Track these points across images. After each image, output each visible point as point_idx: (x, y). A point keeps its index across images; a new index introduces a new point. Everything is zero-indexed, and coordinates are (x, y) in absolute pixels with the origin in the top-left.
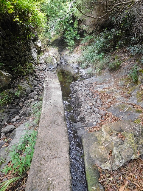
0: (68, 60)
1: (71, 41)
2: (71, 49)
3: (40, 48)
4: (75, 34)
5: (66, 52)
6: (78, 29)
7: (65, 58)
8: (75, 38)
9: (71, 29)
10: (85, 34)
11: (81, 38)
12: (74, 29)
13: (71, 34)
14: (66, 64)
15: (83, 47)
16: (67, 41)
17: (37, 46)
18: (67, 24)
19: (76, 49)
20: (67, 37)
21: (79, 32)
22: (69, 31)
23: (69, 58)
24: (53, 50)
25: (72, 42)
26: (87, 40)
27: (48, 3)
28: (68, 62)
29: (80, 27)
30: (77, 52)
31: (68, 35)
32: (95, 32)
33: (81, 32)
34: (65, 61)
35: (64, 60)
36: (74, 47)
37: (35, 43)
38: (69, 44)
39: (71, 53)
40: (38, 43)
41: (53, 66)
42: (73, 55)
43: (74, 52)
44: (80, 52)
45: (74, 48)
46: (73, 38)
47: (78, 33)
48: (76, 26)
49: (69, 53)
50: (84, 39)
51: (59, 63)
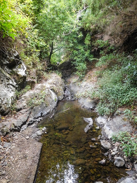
0: (76, 92)
1: (82, 64)
2: (81, 75)
3: (24, 78)
4: (87, 54)
5: (74, 80)
6: (91, 47)
7: (72, 88)
8: (87, 60)
9: (81, 47)
10: (101, 52)
11: (95, 59)
12: (85, 47)
13: (81, 55)
14: (73, 99)
15: (98, 72)
16: (75, 64)
17: (18, 75)
18: (75, 41)
19: (88, 75)
20: (75, 58)
21: (93, 51)
22: (78, 50)
23: (78, 89)
24: (54, 78)
25: (83, 66)
26: (105, 60)
27: (47, 12)
28: (76, 95)
29: (93, 44)
30: (90, 80)
31: (77, 56)
32: (116, 49)
33: (95, 50)
34: (72, 94)
35: (71, 91)
36: (85, 72)
37: (14, 70)
38: (77, 68)
39: (81, 80)
40: (19, 70)
41: (48, 109)
42: (84, 83)
43: (85, 79)
44: (94, 79)
45: (86, 74)
46: (84, 59)
47: (91, 53)
48: (87, 42)
49: (78, 81)
50: (100, 59)
51: (61, 98)
